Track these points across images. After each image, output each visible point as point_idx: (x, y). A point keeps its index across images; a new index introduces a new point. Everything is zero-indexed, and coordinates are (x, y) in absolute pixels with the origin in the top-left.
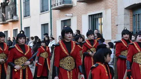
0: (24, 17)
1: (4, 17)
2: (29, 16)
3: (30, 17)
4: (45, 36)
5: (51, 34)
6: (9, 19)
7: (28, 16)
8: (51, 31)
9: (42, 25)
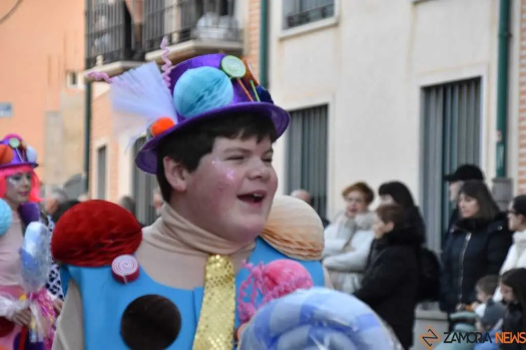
0: (291, 22)
1: (136, 20)
2: (325, 12)
3: (336, 25)
4: (454, 188)
5: (502, 171)
6: (175, 37)
7: (316, 19)
8: (503, 142)
9: (428, 90)
